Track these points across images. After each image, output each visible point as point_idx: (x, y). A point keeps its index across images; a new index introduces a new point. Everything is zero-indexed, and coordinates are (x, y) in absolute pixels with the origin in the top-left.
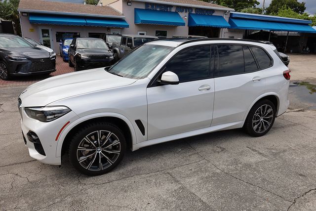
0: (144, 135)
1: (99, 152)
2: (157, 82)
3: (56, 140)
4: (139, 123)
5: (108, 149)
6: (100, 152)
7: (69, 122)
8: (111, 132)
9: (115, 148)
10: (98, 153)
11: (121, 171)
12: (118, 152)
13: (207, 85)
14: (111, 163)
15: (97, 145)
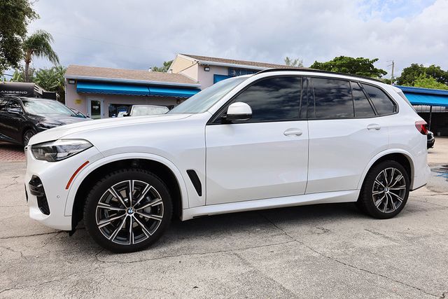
0: (200, 195)
1: (131, 215)
2: (222, 118)
3: (67, 188)
4: (192, 174)
5: (143, 211)
6: (133, 215)
7: (88, 162)
8: (150, 185)
9: (155, 210)
10: (129, 217)
11: (163, 249)
12: (159, 218)
13: (296, 129)
14: (147, 234)
15: (128, 204)
